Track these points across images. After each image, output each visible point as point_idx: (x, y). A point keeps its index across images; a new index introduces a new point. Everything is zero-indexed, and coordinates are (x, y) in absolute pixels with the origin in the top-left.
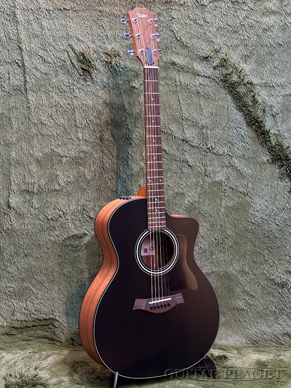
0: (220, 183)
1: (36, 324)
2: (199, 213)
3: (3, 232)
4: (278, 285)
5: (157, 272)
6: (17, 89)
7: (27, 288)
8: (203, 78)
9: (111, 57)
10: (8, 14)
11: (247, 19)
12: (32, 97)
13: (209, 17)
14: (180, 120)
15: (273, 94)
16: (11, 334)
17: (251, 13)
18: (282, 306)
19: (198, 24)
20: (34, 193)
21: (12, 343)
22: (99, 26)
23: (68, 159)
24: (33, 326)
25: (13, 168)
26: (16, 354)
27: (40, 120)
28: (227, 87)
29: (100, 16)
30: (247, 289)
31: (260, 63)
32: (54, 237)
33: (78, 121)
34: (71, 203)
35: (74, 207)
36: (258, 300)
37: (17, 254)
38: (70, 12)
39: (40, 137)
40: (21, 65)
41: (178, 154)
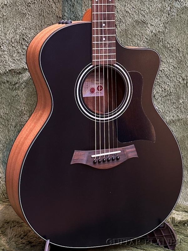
5: (103, 117)
34: (8, 30)
35: (12, 35)
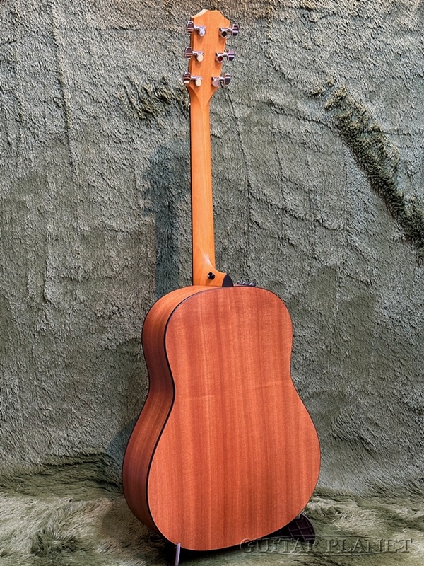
0: (333, 269)
1: (79, 460)
2: (305, 310)
3: (36, 334)
4: (414, 411)
6: (56, 139)
7: (68, 411)
8: (311, 123)
9: (184, 94)
10: (43, 36)
11: (373, 41)
12: (76, 149)
13: (319, 38)
14: (279, 181)
15: (409, 144)
16: (46, 475)
17: (379, 32)
18: (420, 441)
19: (305, 48)
20: (78, 281)
21: (47, 486)
22: (168, 51)
23: (125, 234)
24: (76, 463)
25: (49, 246)
26: (51, 502)
27: (87, 180)
28: (345, 135)
29: (169, 38)
30: (370, 415)
31: (391, 101)
32: (105, 342)
33: (138, 182)
36: (386, 432)
37: (55, 365)
38: (129, 32)
39: (86, 204)
40: (60, 105)
41: (276, 229)
